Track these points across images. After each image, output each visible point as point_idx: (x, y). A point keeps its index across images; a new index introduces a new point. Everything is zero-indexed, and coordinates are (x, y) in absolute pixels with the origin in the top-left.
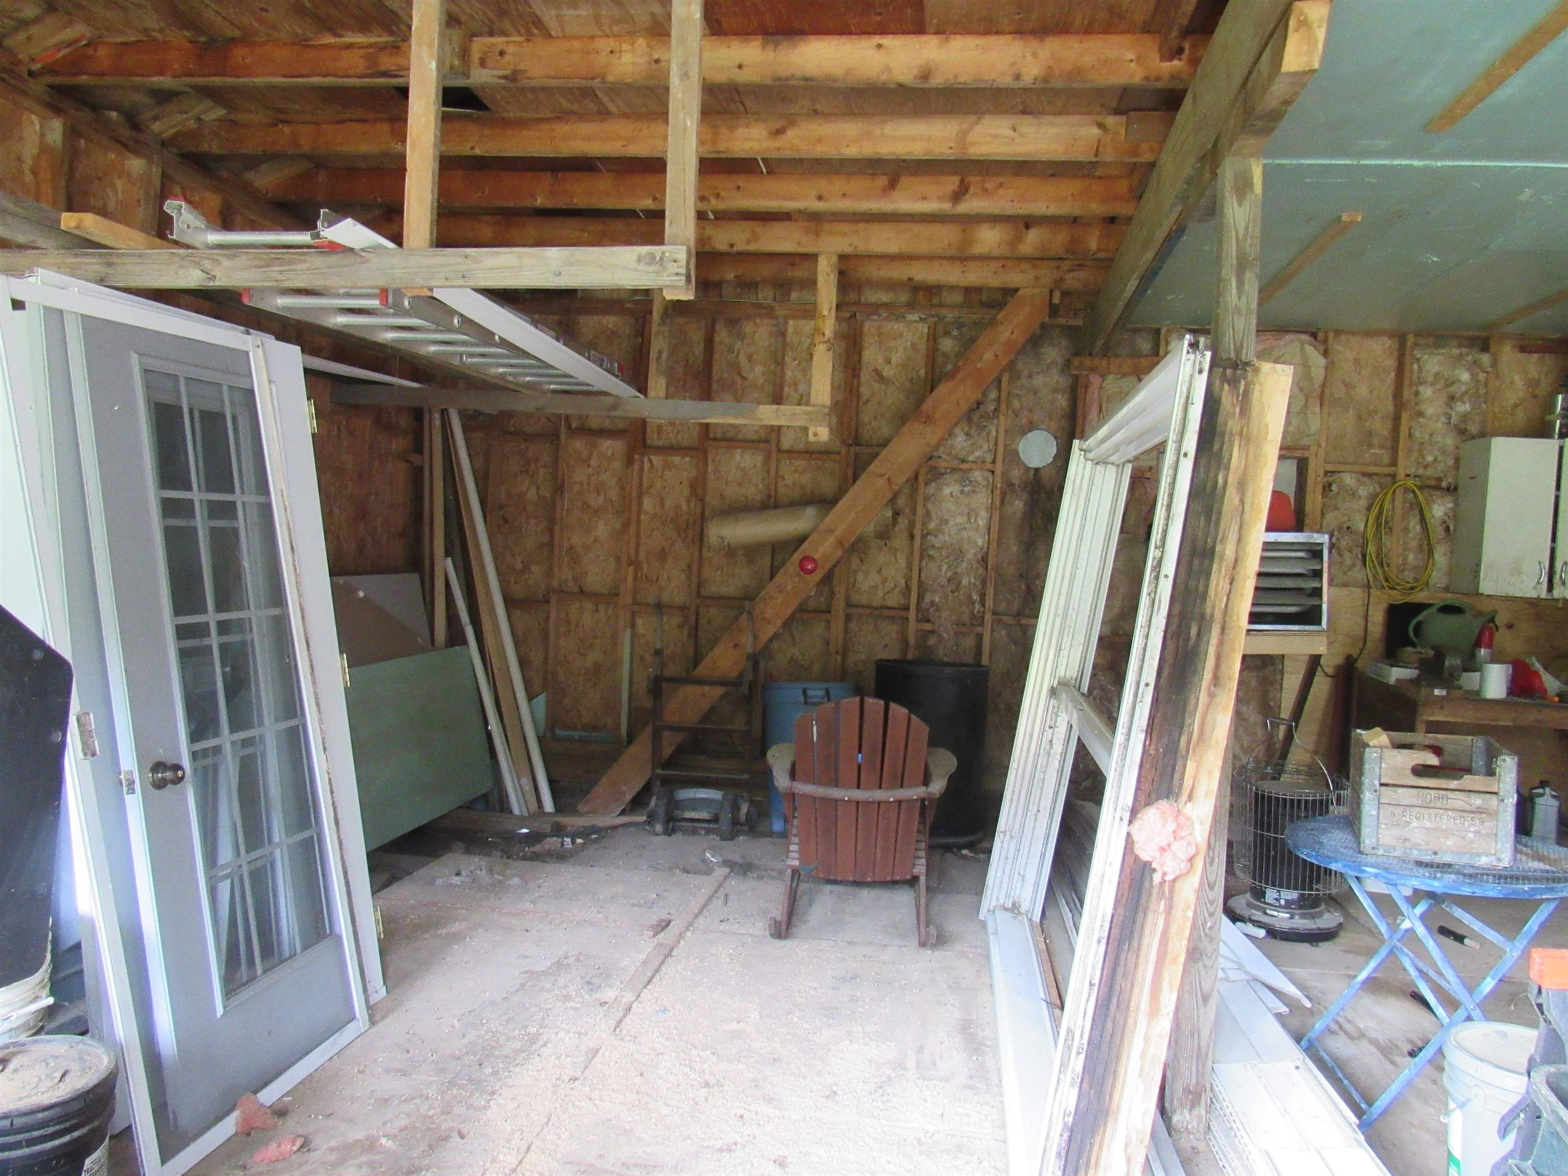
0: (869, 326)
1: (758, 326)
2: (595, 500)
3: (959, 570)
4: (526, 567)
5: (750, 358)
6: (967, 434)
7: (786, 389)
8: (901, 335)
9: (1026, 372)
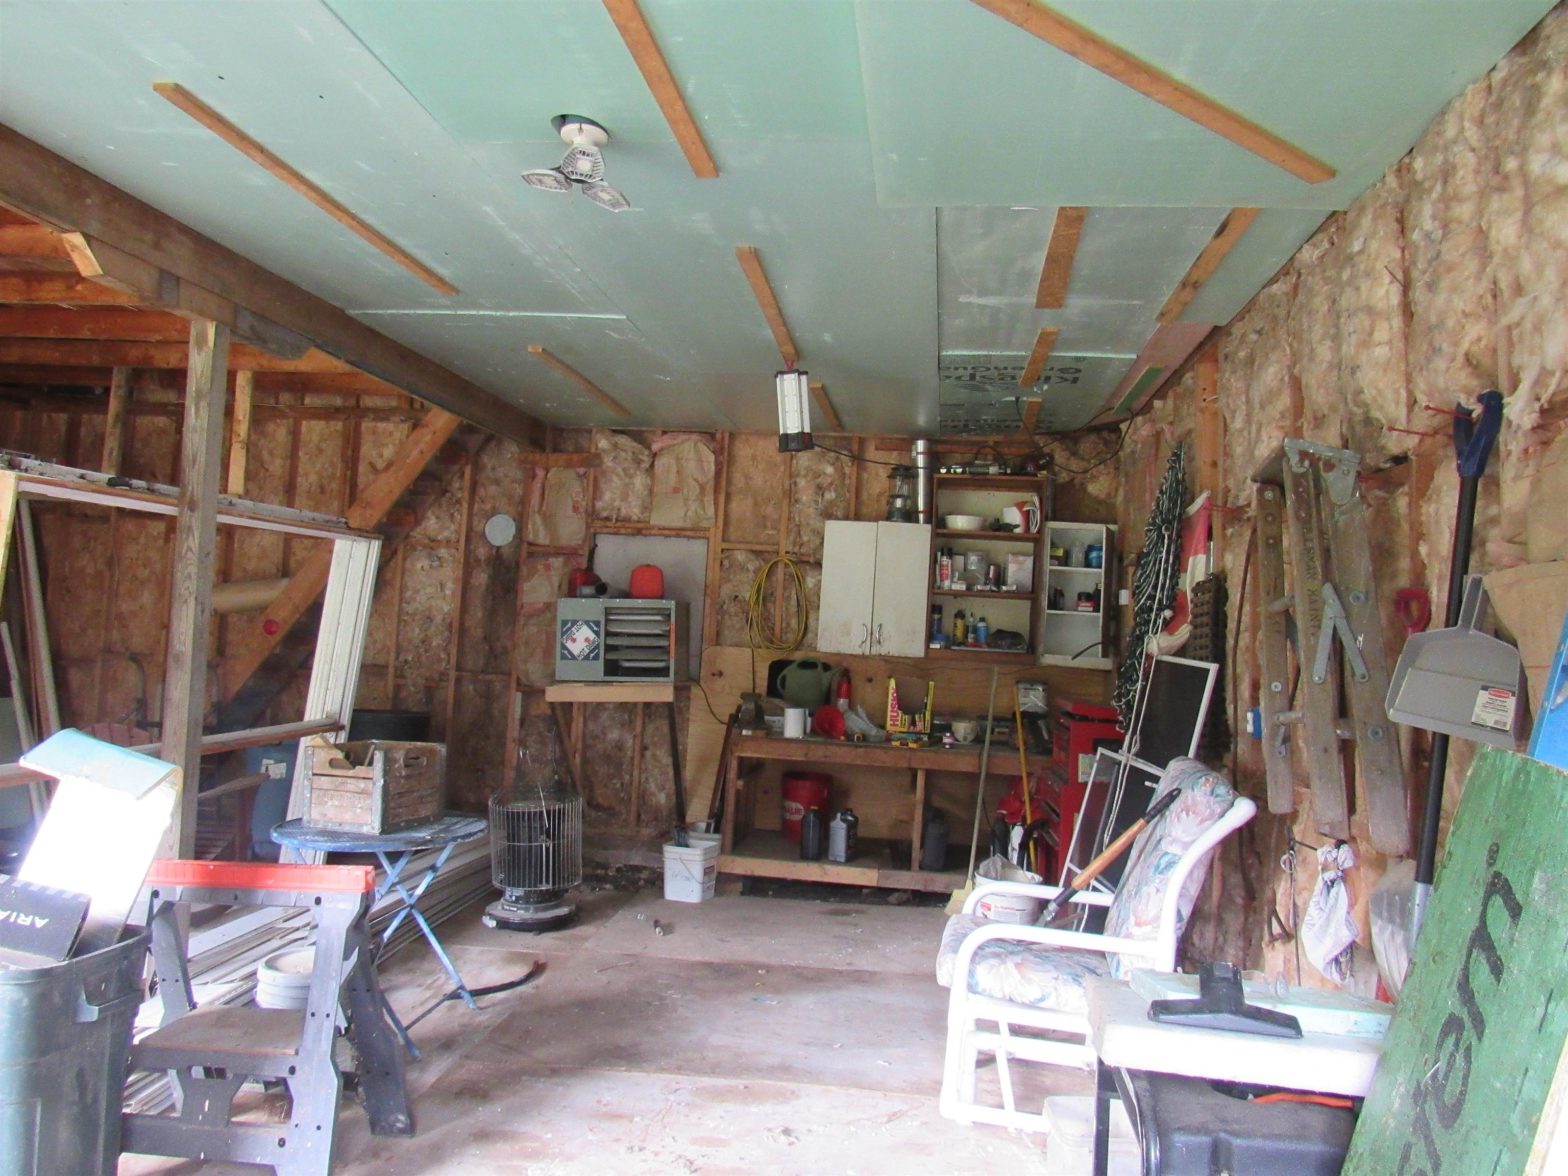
0: (366, 425)
1: (278, 426)
2: (143, 573)
3: (428, 633)
4: (83, 630)
5: (271, 453)
6: (437, 518)
7: (299, 479)
8: (391, 434)
9: (489, 467)
